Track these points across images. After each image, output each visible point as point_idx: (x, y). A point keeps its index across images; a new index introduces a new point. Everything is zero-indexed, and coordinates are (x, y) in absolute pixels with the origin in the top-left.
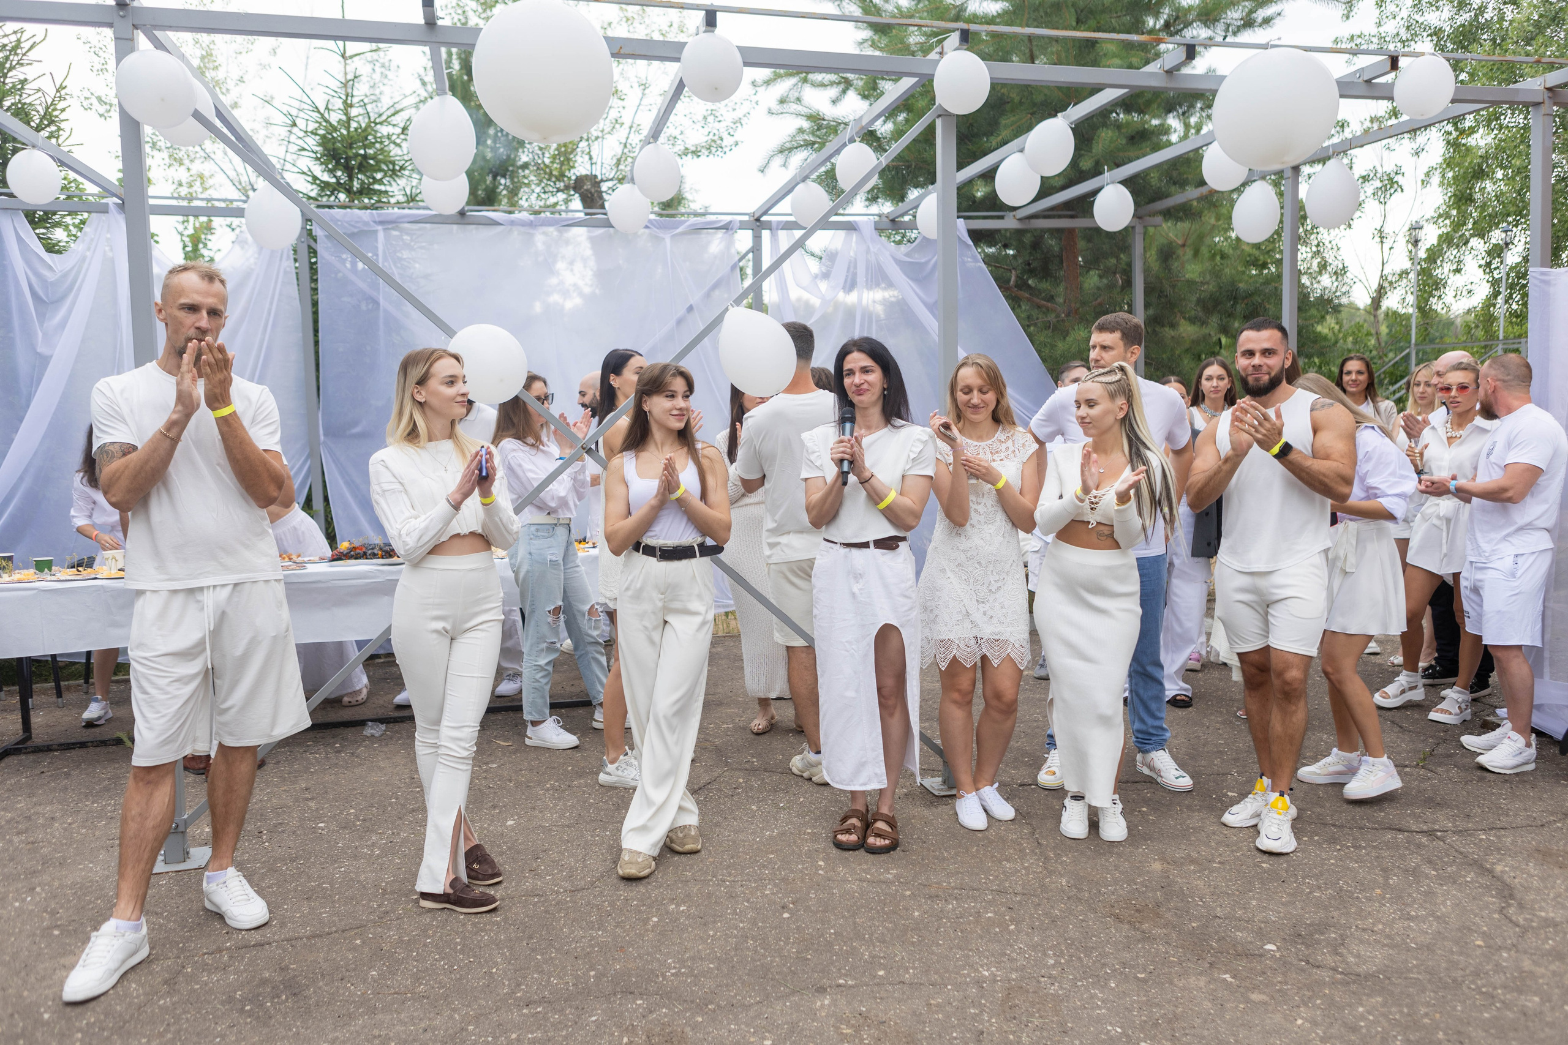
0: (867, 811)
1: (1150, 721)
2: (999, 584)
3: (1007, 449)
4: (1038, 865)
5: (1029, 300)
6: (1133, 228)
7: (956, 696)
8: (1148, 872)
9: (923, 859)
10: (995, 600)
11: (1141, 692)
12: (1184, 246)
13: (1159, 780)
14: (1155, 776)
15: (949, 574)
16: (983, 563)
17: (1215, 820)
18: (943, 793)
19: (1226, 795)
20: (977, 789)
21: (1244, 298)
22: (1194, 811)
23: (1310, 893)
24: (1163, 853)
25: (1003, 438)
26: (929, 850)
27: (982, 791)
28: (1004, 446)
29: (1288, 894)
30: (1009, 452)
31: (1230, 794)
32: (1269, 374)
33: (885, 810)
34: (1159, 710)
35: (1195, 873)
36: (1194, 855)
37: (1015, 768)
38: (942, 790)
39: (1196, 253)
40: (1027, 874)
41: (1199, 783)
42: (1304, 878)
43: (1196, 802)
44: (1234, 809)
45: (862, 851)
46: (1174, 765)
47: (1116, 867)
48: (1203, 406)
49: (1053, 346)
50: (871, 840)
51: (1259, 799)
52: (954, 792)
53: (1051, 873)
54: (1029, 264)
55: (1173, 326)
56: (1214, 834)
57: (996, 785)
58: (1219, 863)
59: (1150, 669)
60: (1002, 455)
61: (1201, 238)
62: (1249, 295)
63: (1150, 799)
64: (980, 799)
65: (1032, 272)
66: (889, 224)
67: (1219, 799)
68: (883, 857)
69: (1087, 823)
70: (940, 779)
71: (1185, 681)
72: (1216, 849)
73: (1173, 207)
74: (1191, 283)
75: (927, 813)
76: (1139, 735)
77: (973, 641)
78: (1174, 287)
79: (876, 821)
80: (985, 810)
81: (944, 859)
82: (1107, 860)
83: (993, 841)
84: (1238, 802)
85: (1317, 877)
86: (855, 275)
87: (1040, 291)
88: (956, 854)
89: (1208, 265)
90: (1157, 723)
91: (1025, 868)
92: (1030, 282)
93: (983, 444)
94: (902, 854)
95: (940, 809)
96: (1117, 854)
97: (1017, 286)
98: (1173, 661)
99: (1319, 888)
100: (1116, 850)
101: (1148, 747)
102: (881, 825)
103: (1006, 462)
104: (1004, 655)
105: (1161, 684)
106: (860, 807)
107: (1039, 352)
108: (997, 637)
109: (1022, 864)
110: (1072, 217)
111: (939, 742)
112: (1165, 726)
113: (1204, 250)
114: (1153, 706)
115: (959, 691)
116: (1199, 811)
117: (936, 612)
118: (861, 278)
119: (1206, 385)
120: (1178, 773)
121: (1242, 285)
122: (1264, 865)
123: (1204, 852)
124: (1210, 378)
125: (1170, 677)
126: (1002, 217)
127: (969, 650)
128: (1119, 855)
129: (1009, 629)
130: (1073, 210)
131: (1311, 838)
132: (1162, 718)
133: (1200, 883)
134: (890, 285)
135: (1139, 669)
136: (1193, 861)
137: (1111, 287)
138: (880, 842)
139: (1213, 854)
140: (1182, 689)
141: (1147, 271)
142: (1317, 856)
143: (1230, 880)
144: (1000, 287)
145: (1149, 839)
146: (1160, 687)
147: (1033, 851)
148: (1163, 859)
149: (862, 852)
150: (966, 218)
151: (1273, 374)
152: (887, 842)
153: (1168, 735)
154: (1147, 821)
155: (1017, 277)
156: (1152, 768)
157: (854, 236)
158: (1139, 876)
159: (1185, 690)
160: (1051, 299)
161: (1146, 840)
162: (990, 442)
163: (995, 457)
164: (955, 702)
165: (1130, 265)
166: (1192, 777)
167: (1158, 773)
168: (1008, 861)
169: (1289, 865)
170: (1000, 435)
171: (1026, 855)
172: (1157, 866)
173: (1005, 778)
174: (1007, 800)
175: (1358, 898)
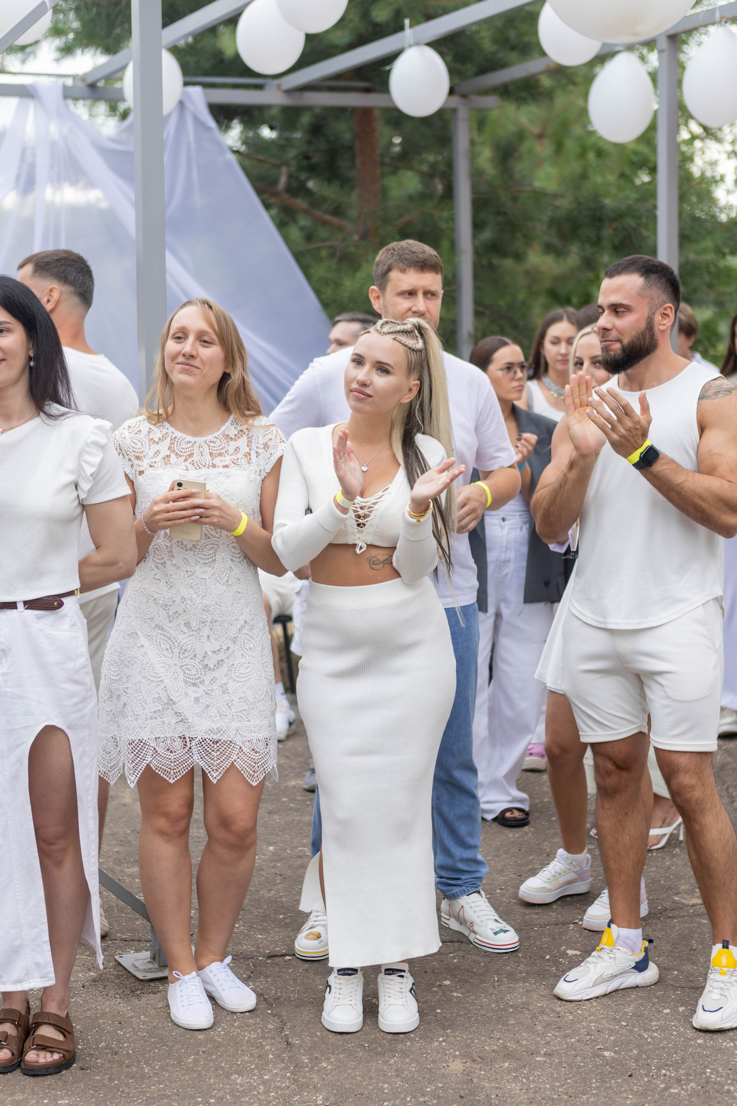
0: (28, 1009)
1: (458, 852)
2: (221, 656)
3: (237, 449)
4: (284, 1077)
5: (306, 212)
6: (454, 110)
7: (162, 823)
8: (443, 1076)
9: (111, 1080)
10: (213, 680)
11: (445, 809)
12: (540, 136)
13: (472, 937)
14: (466, 932)
15: (143, 640)
16: (194, 624)
17: (546, 992)
18: (150, 976)
19: (564, 955)
20: (200, 968)
21: (612, 220)
22: (517, 981)
23: (666, 1089)
24: (468, 1046)
25: (233, 431)
26: (121, 1064)
27: (207, 970)
28: (233, 445)
29: (635, 1094)
30: (240, 455)
31: (570, 952)
32: (619, 341)
33: (52, 1008)
34: (471, 834)
35: (509, 1071)
36: (512, 1045)
37: (262, 931)
38: (150, 970)
39: (559, 147)
40: (267, 1092)
41: (529, 938)
42: (659, 1068)
43: (522, 967)
44: (572, 974)
45: (18, 1073)
46: (492, 914)
47: (399, 1072)
48: (546, 380)
49: (338, 285)
50: (31, 1056)
51: (606, 957)
52: (165, 973)
53: (302, 1087)
54: (307, 158)
55: (519, 257)
56: (542, 1012)
57: (228, 959)
58: (546, 1054)
59: (459, 775)
60: (227, 459)
61: (565, 126)
62: (620, 215)
63: (457, 967)
64: (204, 982)
65: (312, 169)
66: (86, 91)
67: (555, 962)
68: (50, 1080)
69: (360, 1008)
70: (147, 955)
71: (520, 789)
72: (543, 1035)
73: (514, 83)
74: (539, 195)
75: (123, 1007)
76: (444, 874)
77: (179, 743)
78: (515, 199)
79: (38, 1025)
80: (212, 998)
81: (143, 1077)
82: (386, 1062)
83: (220, 1045)
84: (578, 964)
85: (677, 1065)
86: (32, 167)
87: (324, 199)
88: (163, 1068)
89: (575, 167)
90: (468, 854)
91: (264, 1083)
92: (311, 184)
93: (200, 440)
94: (79, 1073)
95: (144, 999)
96: (402, 1052)
97: (289, 190)
98: (502, 759)
99: (679, 1081)
100: (400, 1046)
101: (456, 890)
102: (46, 1031)
103: (233, 470)
104: (227, 765)
105: (473, 796)
106: (18, 1006)
107: (318, 292)
108: (216, 737)
109: (261, 1077)
110: (367, 90)
111: (140, 897)
112: (480, 857)
113: (570, 145)
114: (463, 829)
115: (166, 815)
116: (524, 980)
117: (124, 699)
118: (42, 171)
119: (550, 350)
120: (497, 926)
121: (608, 202)
122: (607, 1054)
123: (526, 1039)
124: (557, 341)
125: (494, 784)
126: (259, 87)
127: (172, 756)
128: (404, 1054)
129: (234, 725)
130: (367, 79)
131: (674, 1010)
132: (474, 847)
133: (515, 1087)
134: (91, 184)
135: (442, 775)
136: (509, 1055)
137: (424, 196)
138: (45, 1058)
139: (537, 1043)
140: (515, 800)
141: (476, 174)
142: (680, 1034)
143: (557, 1079)
144: (259, 192)
145: (450, 1027)
146: (471, 801)
147: (278, 1056)
148: (466, 1056)
149: (17, 1075)
150: (205, 86)
151: (626, 341)
152: (56, 1056)
153: (484, 870)
154: (449, 1000)
155: (290, 176)
156: (462, 921)
157: (31, 106)
158: (430, 1082)
159: (521, 801)
160: (338, 211)
161: (444, 1028)
162: (210, 437)
163: (217, 461)
164: (162, 833)
165: (450, 165)
166: (518, 931)
167: (470, 925)
168: (239, 1073)
169: (640, 1052)
170: (229, 427)
171: (267, 1063)
172: (457, 1066)
173: (247, 947)
174: (246, 981)
175: (728, 1091)
